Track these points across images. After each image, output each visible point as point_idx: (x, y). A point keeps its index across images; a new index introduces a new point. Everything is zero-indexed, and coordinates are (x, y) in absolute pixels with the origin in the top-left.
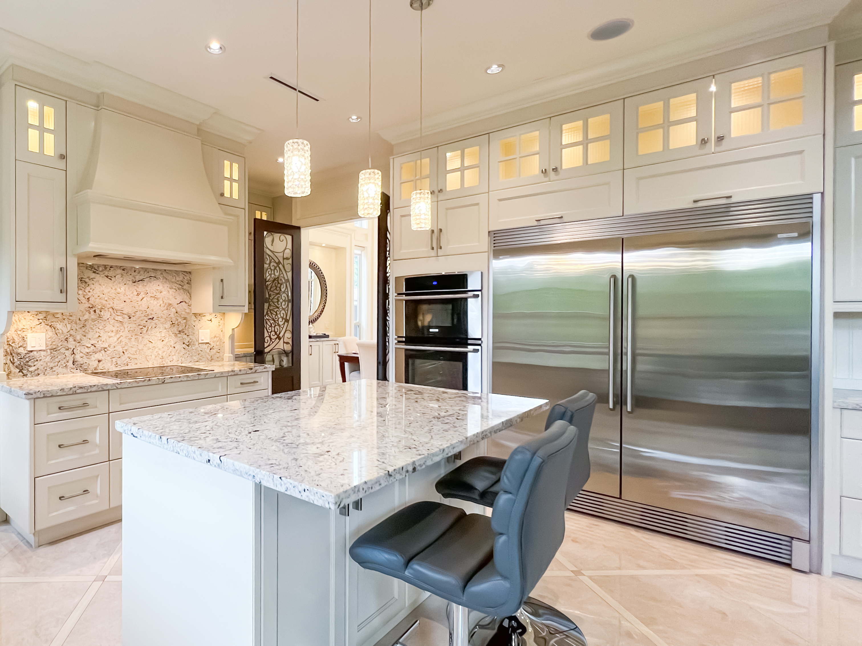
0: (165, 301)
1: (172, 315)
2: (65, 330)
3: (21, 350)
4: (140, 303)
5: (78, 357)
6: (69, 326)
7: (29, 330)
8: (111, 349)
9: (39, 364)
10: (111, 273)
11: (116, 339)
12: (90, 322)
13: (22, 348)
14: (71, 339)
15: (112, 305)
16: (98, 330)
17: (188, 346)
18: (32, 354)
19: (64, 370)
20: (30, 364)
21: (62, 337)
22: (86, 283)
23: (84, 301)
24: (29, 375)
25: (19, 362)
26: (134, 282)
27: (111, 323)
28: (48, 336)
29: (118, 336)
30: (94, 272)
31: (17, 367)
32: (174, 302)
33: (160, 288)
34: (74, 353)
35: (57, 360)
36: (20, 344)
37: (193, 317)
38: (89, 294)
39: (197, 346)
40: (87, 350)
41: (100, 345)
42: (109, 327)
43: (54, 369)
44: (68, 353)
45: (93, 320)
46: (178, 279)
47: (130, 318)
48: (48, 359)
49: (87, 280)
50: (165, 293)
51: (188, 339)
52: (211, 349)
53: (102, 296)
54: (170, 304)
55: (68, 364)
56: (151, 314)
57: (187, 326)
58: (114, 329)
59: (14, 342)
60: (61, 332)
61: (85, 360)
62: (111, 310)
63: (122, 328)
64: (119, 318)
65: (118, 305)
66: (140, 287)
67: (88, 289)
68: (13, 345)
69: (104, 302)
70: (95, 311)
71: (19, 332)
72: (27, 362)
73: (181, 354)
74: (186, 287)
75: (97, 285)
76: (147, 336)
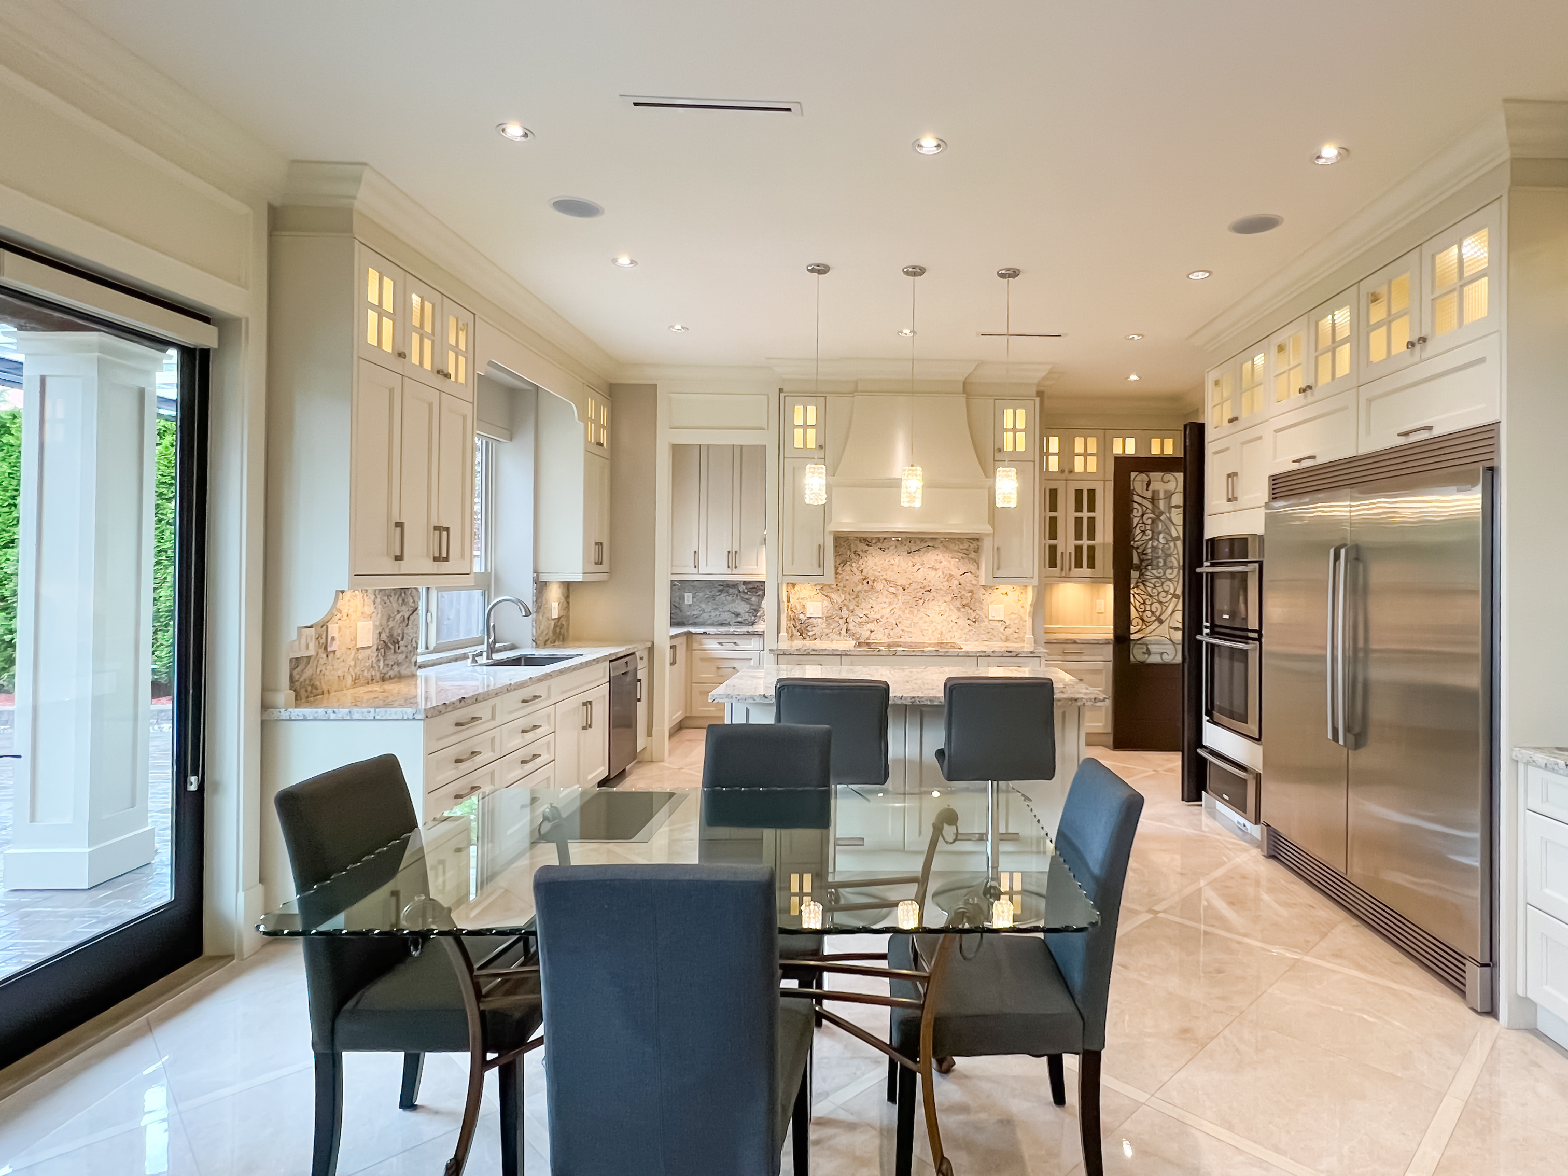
0: (945, 572)
1: (954, 587)
2: (840, 601)
3: (802, 616)
4: (915, 574)
5: (851, 626)
6: (843, 596)
7: (809, 600)
8: (883, 620)
9: (816, 630)
10: (884, 545)
11: (888, 610)
12: (863, 592)
13: (802, 615)
14: (844, 609)
15: (885, 576)
16: (870, 601)
17: (975, 622)
18: (810, 620)
19: (838, 637)
20: (808, 629)
21: (837, 607)
22: (859, 555)
23: (858, 573)
24: (808, 639)
25: (799, 627)
26: (910, 553)
27: (884, 594)
28: (824, 605)
29: (891, 608)
30: (867, 545)
31: (798, 631)
32: (957, 573)
33: (940, 557)
34: (847, 622)
35: (832, 627)
36: (802, 611)
37: (983, 591)
38: (863, 566)
39: (986, 623)
40: (860, 620)
42: (882, 598)
43: (829, 635)
44: (842, 622)
45: (866, 591)
46: (962, 547)
47: (904, 590)
48: (824, 625)
49: (860, 553)
50: (945, 563)
51: (974, 614)
52: (1006, 628)
53: (875, 568)
54: (951, 575)
55: (841, 632)
56: (929, 586)
57: (973, 600)
58: (887, 600)
59: (796, 609)
60: (835, 601)
61: (858, 629)
62: (883, 581)
63: (896, 600)
64: (893, 590)
65: (891, 576)
66: (917, 558)
67: (861, 561)
68: (795, 611)
69: (877, 574)
70: (868, 583)
71: (800, 601)
72: (807, 627)
73: (966, 631)
74: (973, 555)
75: (869, 557)
76: (923, 609)
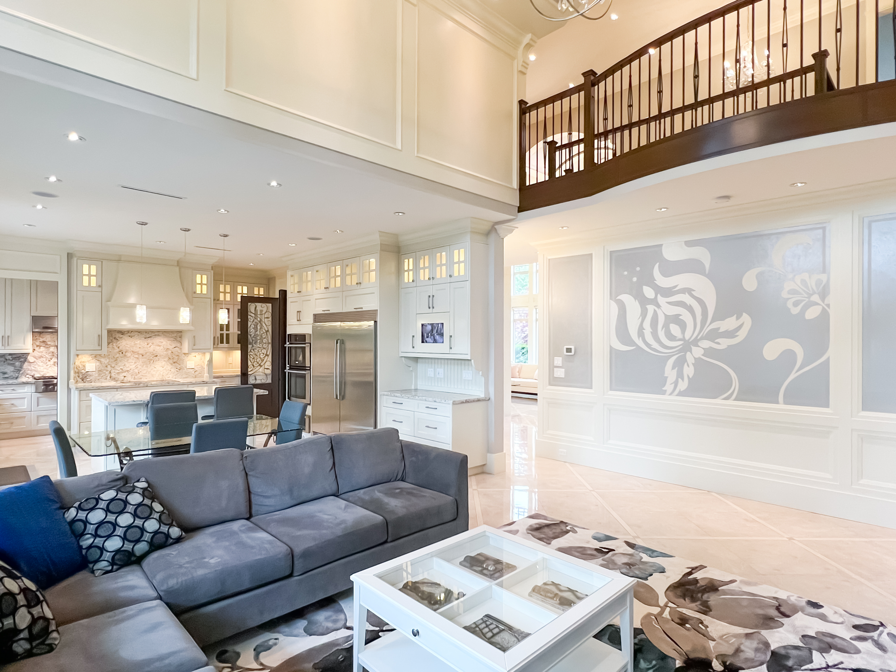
0: (165, 347)
1: (169, 354)
2: (106, 362)
4: (149, 348)
5: (113, 375)
6: (108, 360)
7: (87, 362)
8: (131, 371)
9: (91, 378)
10: (132, 334)
11: (134, 366)
12: (120, 358)
13: (83, 370)
14: (109, 366)
15: (132, 350)
16: (124, 362)
17: (180, 370)
18: (88, 373)
19: (105, 381)
21: (104, 365)
23: (116, 348)
24: (87, 382)
25: (82, 377)
26: (146, 338)
28: (97, 365)
29: (135, 365)
31: (81, 379)
33: (162, 340)
34: (110, 373)
35: (101, 376)
36: (83, 368)
37: (183, 355)
38: (119, 345)
39: (186, 370)
40: (118, 371)
41: (125, 369)
42: (130, 361)
43: (100, 380)
44: (107, 373)
46: (173, 335)
47: (143, 356)
48: (97, 375)
49: (118, 338)
50: (165, 343)
51: (179, 366)
52: (195, 372)
53: (126, 346)
54: (168, 349)
55: (107, 378)
56: (156, 354)
57: (179, 360)
58: (133, 361)
59: (79, 367)
60: (103, 363)
61: (117, 376)
62: (131, 352)
63: (138, 361)
64: (137, 356)
65: (136, 349)
66: (149, 340)
67: (119, 342)
69: (127, 348)
70: (122, 353)
71: (82, 363)
72: (86, 376)
74: (179, 339)
75: (123, 341)
76: (153, 365)
